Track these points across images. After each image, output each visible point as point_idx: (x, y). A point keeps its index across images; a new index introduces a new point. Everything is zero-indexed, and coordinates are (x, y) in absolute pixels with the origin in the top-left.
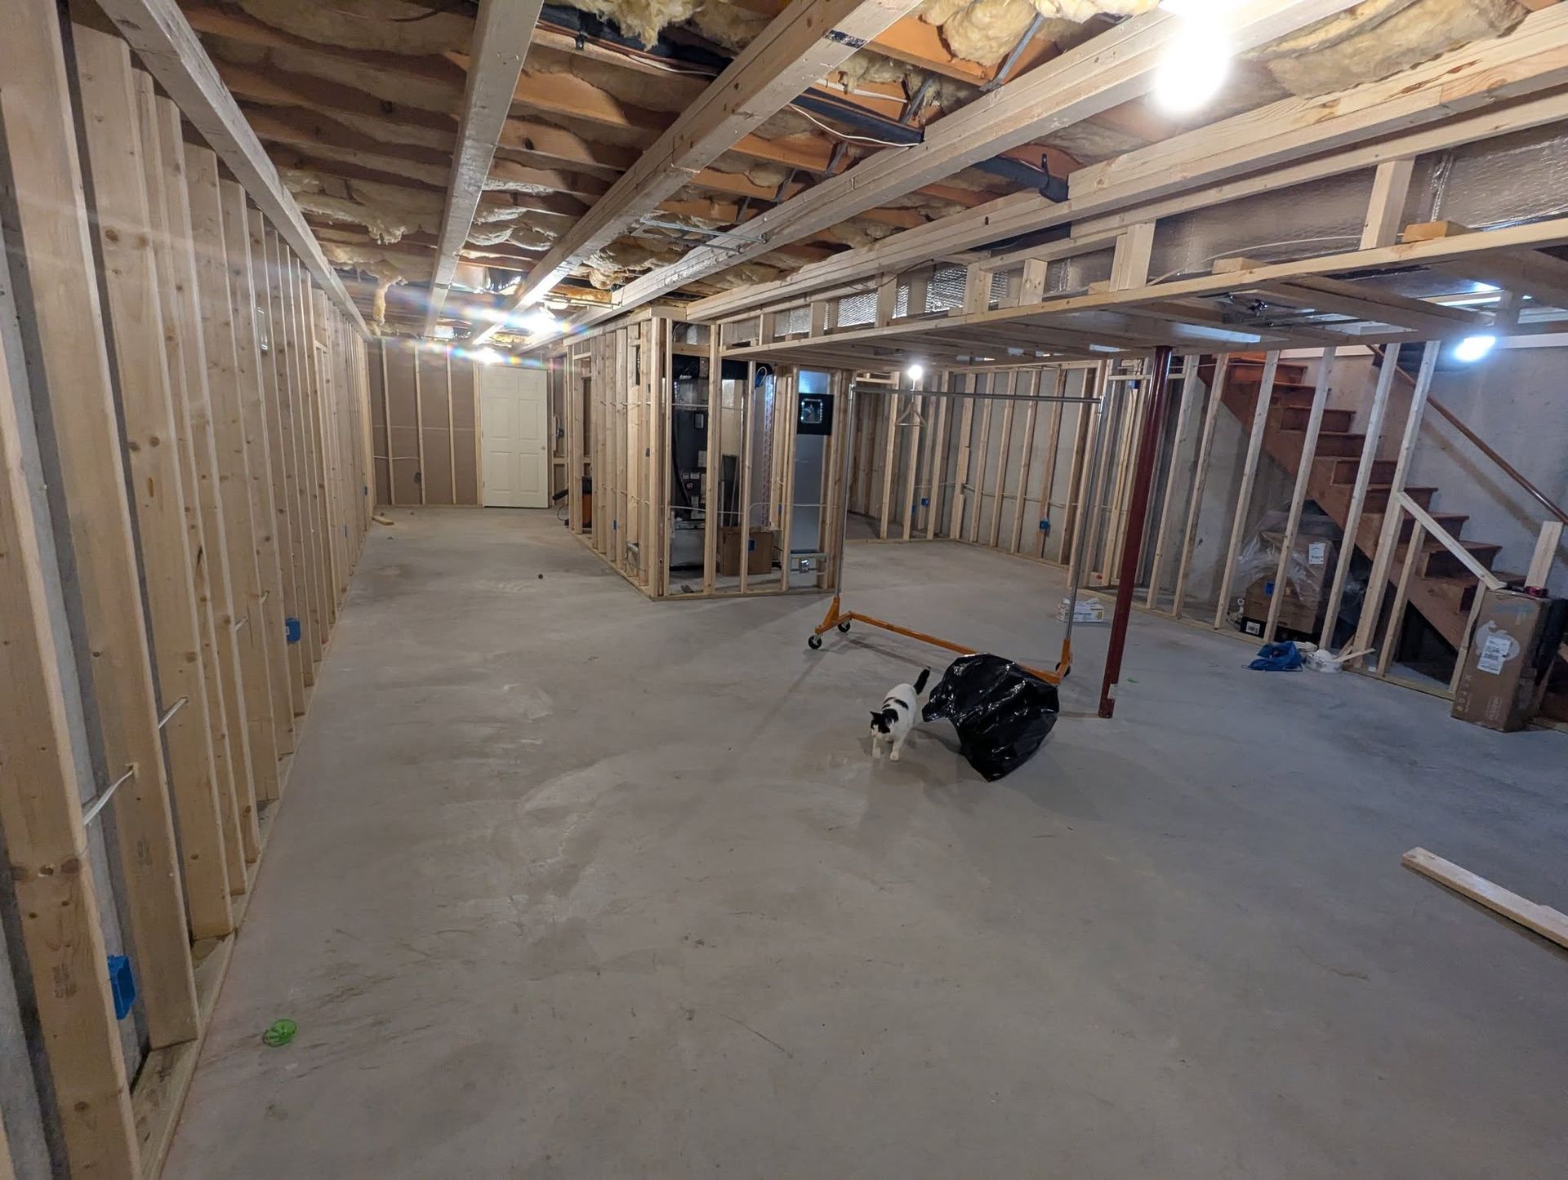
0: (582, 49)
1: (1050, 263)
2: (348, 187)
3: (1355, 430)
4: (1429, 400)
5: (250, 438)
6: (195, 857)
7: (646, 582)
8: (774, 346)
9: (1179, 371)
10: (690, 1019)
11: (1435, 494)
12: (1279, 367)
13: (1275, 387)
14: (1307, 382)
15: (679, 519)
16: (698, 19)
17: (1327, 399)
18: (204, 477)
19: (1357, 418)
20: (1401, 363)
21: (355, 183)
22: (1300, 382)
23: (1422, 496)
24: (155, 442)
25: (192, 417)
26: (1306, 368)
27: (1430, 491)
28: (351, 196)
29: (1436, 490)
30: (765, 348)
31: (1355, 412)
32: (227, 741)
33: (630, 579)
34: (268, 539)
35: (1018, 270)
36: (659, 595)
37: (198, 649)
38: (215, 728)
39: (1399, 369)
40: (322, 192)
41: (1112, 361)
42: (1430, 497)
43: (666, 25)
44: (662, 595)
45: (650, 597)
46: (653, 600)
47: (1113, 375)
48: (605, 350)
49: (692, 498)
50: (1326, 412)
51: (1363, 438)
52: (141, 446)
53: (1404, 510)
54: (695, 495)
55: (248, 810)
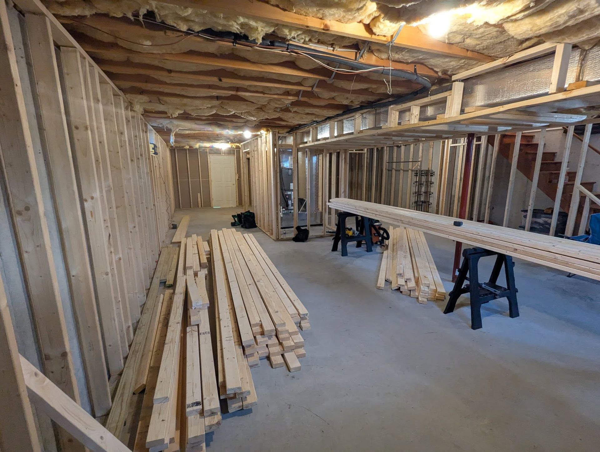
0: (235, 46)
1: (421, 107)
2: (159, 100)
3: (557, 160)
4: (589, 146)
5: (128, 191)
6: (110, 346)
7: (272, 234)
8: (316, 143)
9: (480, 141)
10: (289, 408)
11: (595, 185)
12: (522, 136)
13: (521, 145)
14: (535, 141)
15: (284, 209)
16: (276, 31)
17: (544, 148)
18: (111, 208)
19: (558, 155)
20: (576, 131)
21: (161, 98)
22: (532, 142)
23: (589, 186)
24: (92, 198)
25: (105, 187)
26: (534, 136)
27: (593, 183)
28: (160, 102)
29: (596, 183)
30: (313, 144)
31: (556, 153)
32: (120, 303)
33: (266, 233)
34: (135, 227)
35: (409, 110)
36: (277, 239)
37: (109, 270)
38: (116, 298)
39: (574, 134)
40: (150, 102)
41: (451, 140)
42: (593, 186)
43: (264, 35)
44: (278, 239)
45: (274, 240)
46: (275, 241)
47: (452, 144)
48: (254, 148)
49: (289, 201)
50: (544, 153)
51: (560, 163)
52: (88, 200)
53: (581, 192)
54: (290, 200)
55: (129, 327)
